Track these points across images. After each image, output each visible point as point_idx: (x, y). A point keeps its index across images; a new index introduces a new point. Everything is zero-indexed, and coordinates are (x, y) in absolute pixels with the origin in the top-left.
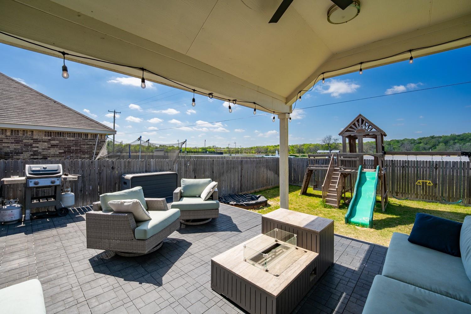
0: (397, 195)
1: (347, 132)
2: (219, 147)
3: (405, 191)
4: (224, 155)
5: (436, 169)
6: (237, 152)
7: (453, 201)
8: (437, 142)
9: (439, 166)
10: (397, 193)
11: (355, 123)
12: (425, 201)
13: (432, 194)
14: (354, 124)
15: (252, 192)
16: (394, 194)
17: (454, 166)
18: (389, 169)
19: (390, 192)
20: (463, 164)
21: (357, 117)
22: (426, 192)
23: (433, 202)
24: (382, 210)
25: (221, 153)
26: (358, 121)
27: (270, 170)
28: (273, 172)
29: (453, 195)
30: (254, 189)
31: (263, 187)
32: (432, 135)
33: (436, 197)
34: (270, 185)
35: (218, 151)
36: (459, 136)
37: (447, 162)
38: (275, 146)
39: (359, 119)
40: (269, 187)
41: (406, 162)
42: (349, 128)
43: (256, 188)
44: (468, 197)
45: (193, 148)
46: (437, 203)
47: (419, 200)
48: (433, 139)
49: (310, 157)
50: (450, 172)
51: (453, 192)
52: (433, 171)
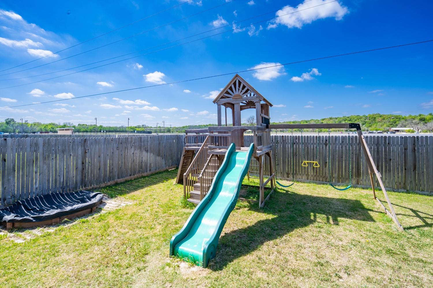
0: (288, 177)
1: (223, 99)
2: (150, 126)
3: (296, 171)
4: (153, 134)
5: (326, 145)
6: (169, 131)
7: (342, 182)
8: (334, 122)
9: (329, 142)
10: (288, 174)
11: (231, 86)
12: (316, 183)
13: (323, 174)
14: (231, 88)
15: (109, 184)
16: (285, 175)
17: (343, 142)
18: (280, 146)
19: (281, 173)
20: (352, 139)
21: (234, 79)
22: (316, 172)
23: (323, 184)
24: (259, 205)
25: (150, 132)
26: (235, 84)
27: (147, 151)
28: (154, 154)
29: (342, 175)
30: (113, 179)
31: (134, 175)
32: (331, 117)
33: (326, 178)
34: (147, 172)
35: (148, 131)
36: (348, 117)
37: (336, 137)
38: (206, 125)
39: (236, 80)
40: (145, 174)
41: (297, 138)
42: (225, 93)
43: (118, 178)
44: (356, 176)
45: (120, 127)
46: (327, 184)
47: (309, 183)
48: (331, 119)
49: (188, 134)
50: (339, 148)
51: (342, 171)
52: (323, 148)
